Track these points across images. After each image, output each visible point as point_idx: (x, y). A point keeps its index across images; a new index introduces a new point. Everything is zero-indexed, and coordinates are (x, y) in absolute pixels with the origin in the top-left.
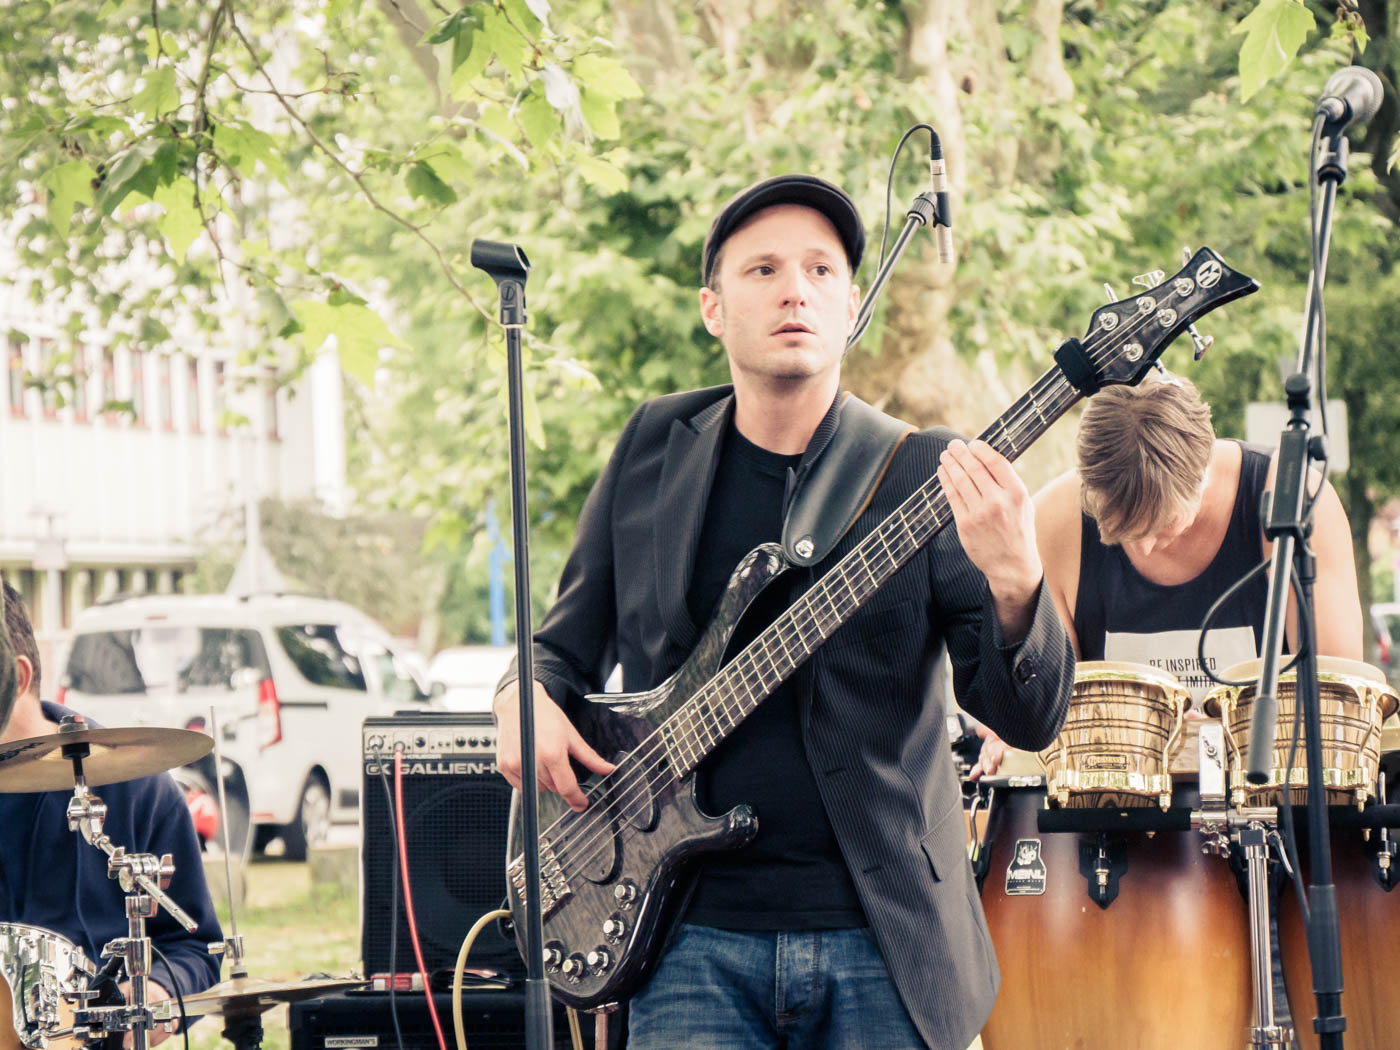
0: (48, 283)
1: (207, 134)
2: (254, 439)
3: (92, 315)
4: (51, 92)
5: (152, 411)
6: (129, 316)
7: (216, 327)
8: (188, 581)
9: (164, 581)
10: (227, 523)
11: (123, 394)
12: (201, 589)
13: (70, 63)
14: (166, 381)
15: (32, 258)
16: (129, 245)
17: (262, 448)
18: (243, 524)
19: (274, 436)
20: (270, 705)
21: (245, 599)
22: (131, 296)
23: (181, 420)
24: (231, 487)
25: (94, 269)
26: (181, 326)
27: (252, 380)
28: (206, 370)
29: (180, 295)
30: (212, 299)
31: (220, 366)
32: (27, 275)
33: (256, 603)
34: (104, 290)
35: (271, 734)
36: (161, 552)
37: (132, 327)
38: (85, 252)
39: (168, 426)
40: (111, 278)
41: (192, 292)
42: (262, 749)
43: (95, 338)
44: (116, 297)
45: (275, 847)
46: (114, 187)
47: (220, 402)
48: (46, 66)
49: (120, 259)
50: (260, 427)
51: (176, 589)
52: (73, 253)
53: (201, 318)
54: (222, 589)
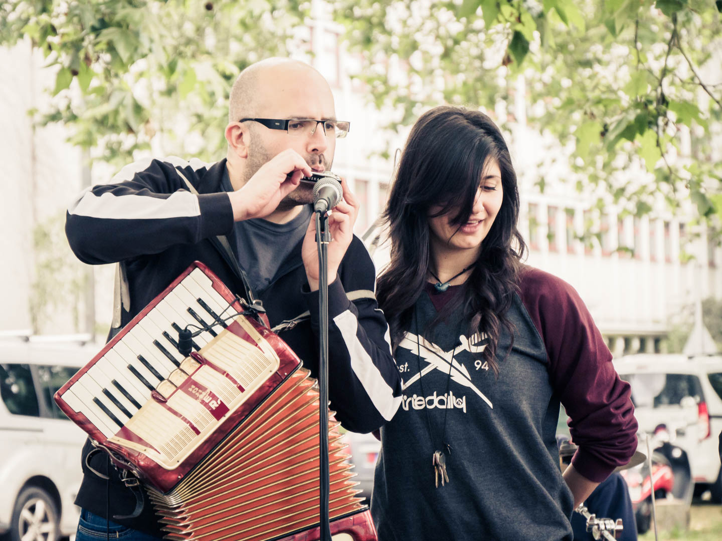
1: (664, 107)
2: (700, 267)
3: (609, 198)
5: (644, 250)
6: (629, 199)
7: (678, 205)
8: (663, 345)
9: (650, 345)
10: (686, 313)
11: (629, 242)
12: (671, 352)
14: (652, 234)
17: (706, 270)
18: (693, 314)
19: (712, 264)
20: (704, 417)
21: (690, 358)
22: (630, 190)
23: (660, 255)
24: (688, 292)
25: (610, 173)
26: (659, 205)
27: (698, 235)
28: (675, 228)
29: (658, 188)
30: (675, 190)
31: (682, 226)
32: (574, 177)
34: (617, 185)
35: (705, 433)
36: (649, 328)
37: (632, 206)
38: (606, 166)
39: (653, 259)
40: (620, 179)
41: (665, 186)
42: (700, 441)
43: (613, 210)
44: (622, 190)
45: (707, 496)
46: (611, 136)
47: (682, 247)
49: (624, 168)
50: (703, 259)
51: (657, 350)
54: (681, 351)
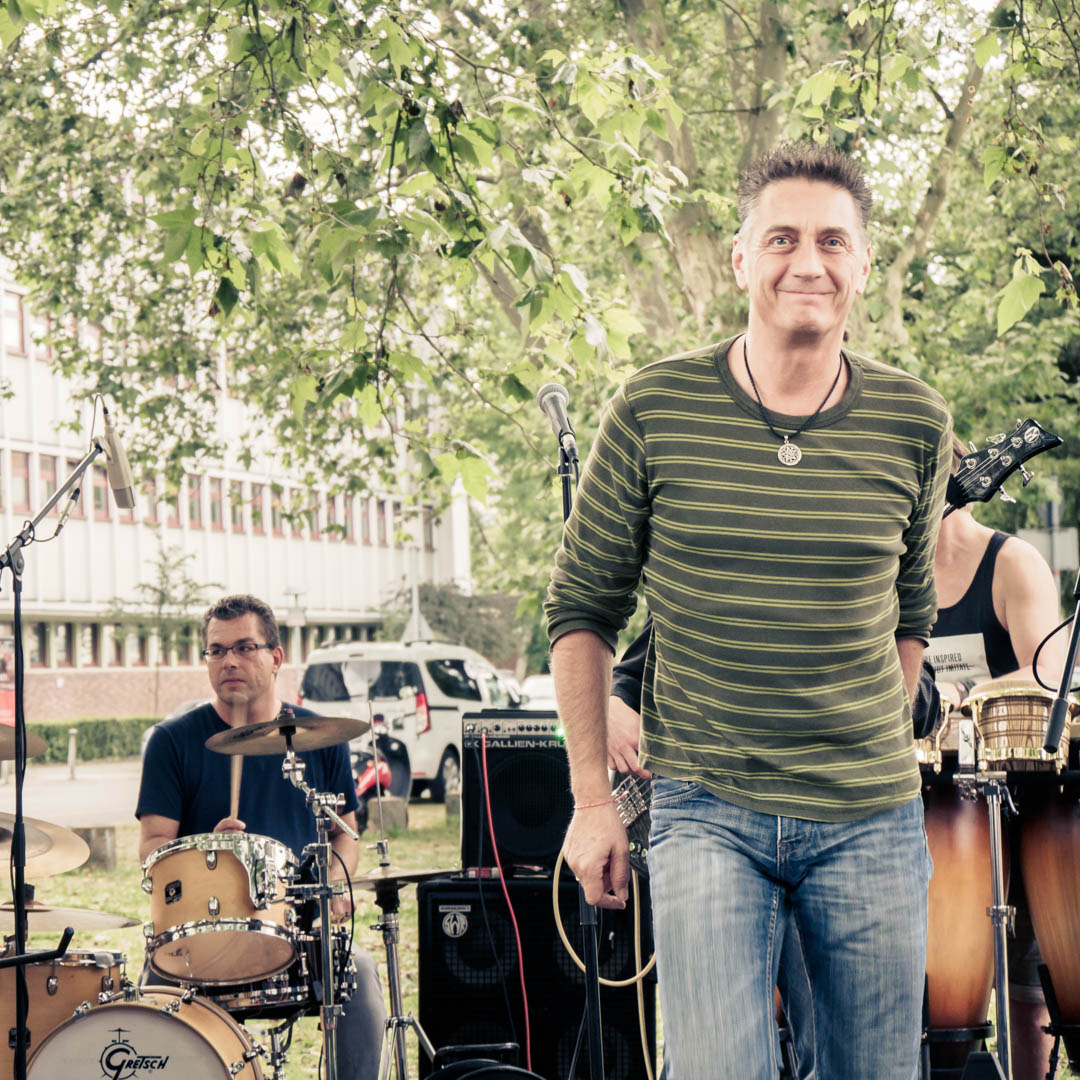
0: (294, 456)
1: (384, 360)
2: (417, 549)
3: (319, 474)
4: (297, 342)
5: (357, 532)
6: (341, 475)
7: (393, 482)
8: (378, 634)
9: (364, 634)
10: (401, 599)
11: (341, 521)
12: (385, 638)
13: (307, 325)
14: (366, 515)
15: (284, 440)
16: (342, 433)
17: (422, 554)
18: (409, 601)
19: (430, 548)
20: (423, 708)
21: (408, 645)
22: (343, 463)
23: (374, 538)
24: (404, 578)
25: (321, 447)
26: (373, 480)
27: (415, 514)
28: (389, 507)
29: (372, 462)
30: (391, 465)
31: (397, 506)
32: (281, 451)
33: (416, 646)
34: (327, 459)
35: (425, 724)
36: (361, 616)
37: (343, 481)
38: (315, 438)
39: (367, 542)
40: (331, 452)
41: (379, 461)
42: (419, 735)
43: (323, 488)
44: (334, 463)
45: (426, 794)
46: (329, 392)
47: (397, 527)
48: (295, 327)
49: (336, 441)
50: (420, 542)
51: (371, 638)
52: (309, 438)
53: (384, 475)
54: (397, 639)
